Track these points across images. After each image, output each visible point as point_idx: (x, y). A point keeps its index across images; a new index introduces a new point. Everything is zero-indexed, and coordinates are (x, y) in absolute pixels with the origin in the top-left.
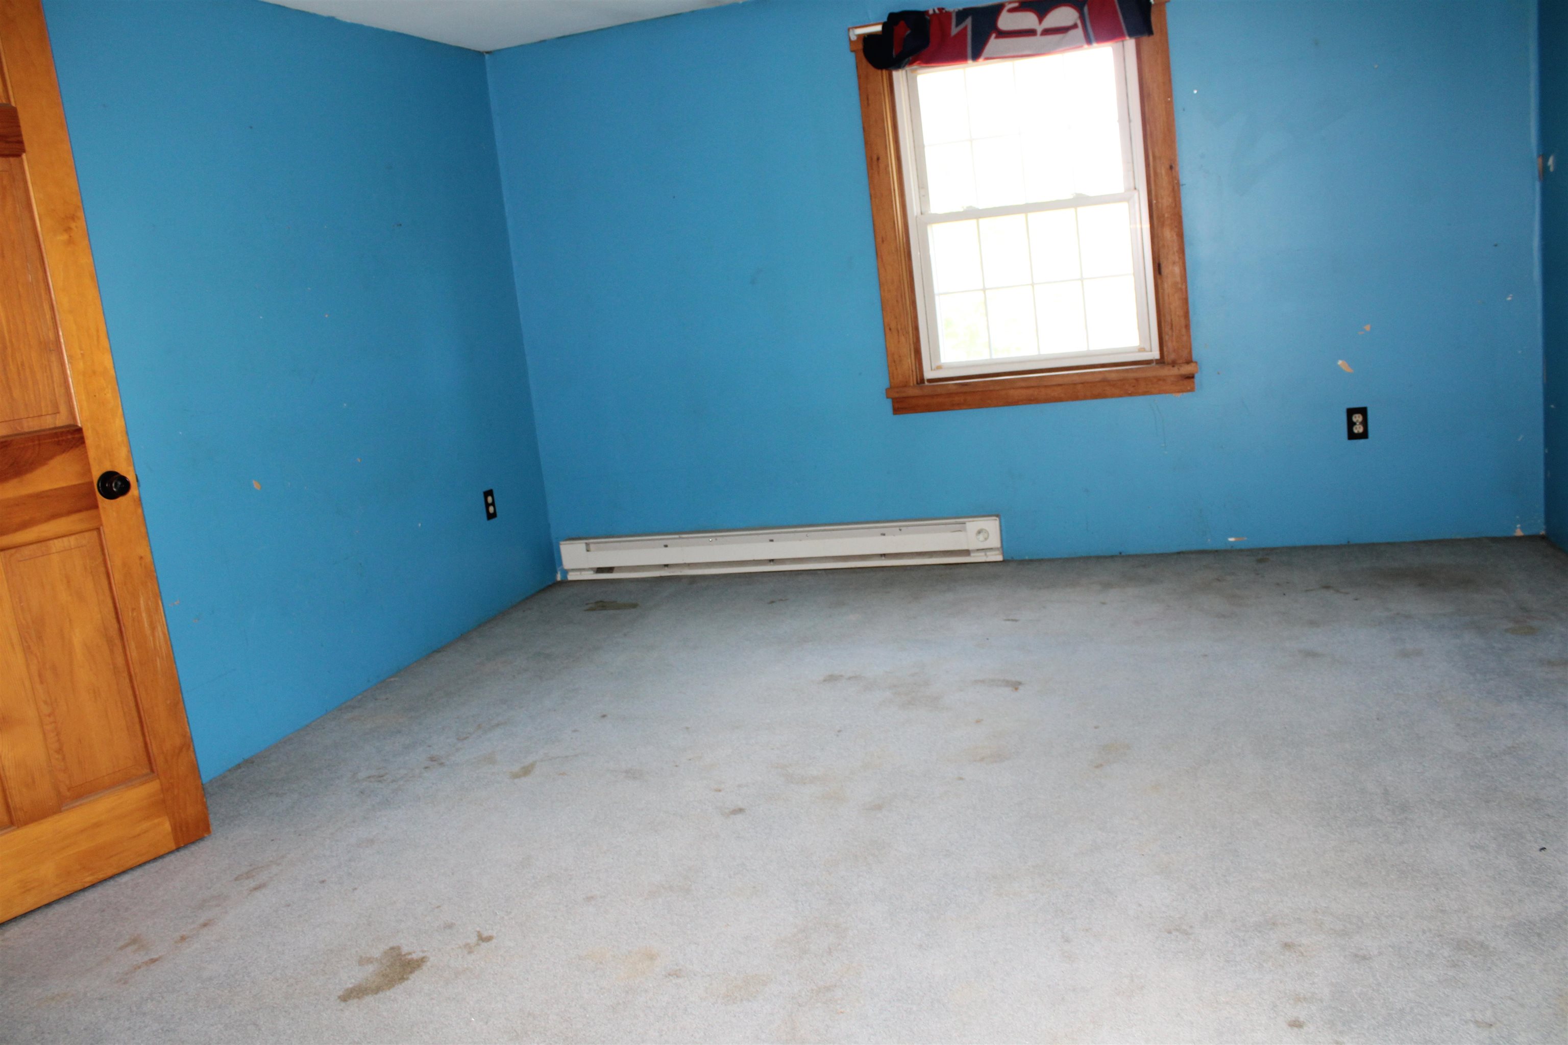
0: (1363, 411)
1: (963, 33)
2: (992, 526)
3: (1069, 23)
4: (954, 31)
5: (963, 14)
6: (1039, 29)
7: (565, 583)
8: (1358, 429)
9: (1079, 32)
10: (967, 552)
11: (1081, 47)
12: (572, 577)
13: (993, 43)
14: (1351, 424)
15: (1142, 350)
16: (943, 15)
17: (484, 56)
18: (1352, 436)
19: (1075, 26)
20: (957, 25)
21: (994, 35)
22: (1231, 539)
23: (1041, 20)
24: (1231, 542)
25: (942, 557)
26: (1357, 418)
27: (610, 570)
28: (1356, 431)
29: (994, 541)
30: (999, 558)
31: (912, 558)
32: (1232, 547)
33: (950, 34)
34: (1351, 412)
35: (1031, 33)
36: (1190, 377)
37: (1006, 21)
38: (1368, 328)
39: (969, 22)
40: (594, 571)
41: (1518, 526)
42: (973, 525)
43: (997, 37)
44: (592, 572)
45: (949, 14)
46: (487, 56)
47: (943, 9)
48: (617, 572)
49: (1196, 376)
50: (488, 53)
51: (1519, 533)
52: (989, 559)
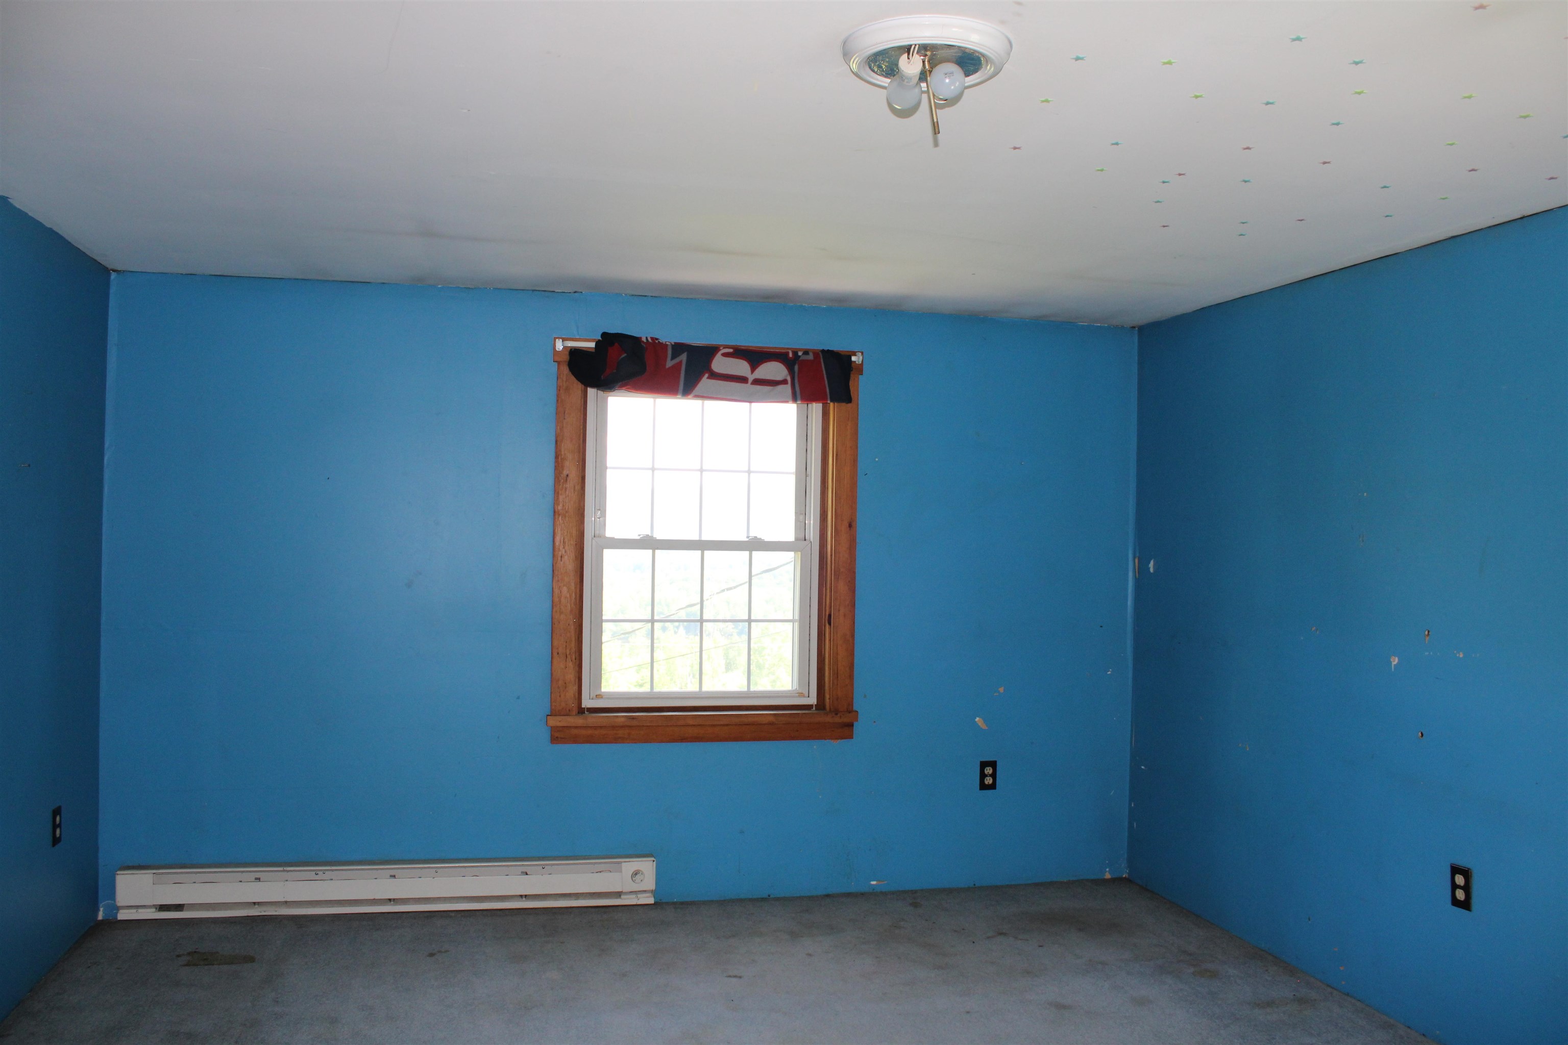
0: (993, 764)
1: (678, 367)
2: (647, 867)
3: (779, 378)
4: (669, 363)
5: (679, 348)
6: (751, 378)
7: (112, 924)
8: (989, 781)
9: (787, 388)
10: (618, 894)
11: (787, 402)
12: (122, 915)
13: (705, 383)
14: (983, 776)
15: (801, 695)
16: (656, 346)
17: (109, 275)
18: (983, 787)
19: (784, 382)
20: (673, 358)
21: (707, 375)
22: (874, 883)
23: (753, 370)
24: (873, 884)
25: (589, 899)
26: (988, 771)
27: (179, 907)
28: (986, 782)
29: (649, 881)
30: (651, 901)
31: (556, 900)
32: (874, 889)
33: (665, 365)
34: (984, 765)
35: (742, 380)
36: (850, 725)
37: (720, 364)
38: (1001, 690)
39: (684, 357)
40: (156, 909)
41: (1107, 870)
42: (630, 866)
43: (708, 378)
44: (154, 910)
45: (664, 346)
46: (113, 276)
47: (657, 339)
48: (188, 910)
49: (855, 724)
50: (114, 271)
51: (1108, 876)
52: (640, 902)
